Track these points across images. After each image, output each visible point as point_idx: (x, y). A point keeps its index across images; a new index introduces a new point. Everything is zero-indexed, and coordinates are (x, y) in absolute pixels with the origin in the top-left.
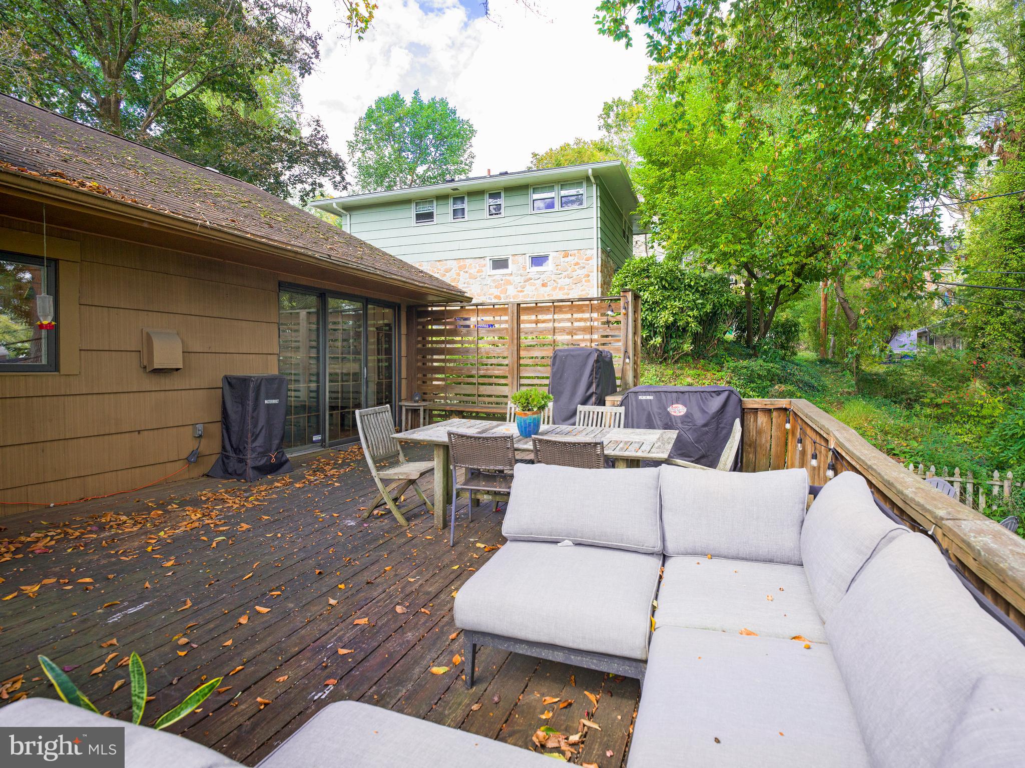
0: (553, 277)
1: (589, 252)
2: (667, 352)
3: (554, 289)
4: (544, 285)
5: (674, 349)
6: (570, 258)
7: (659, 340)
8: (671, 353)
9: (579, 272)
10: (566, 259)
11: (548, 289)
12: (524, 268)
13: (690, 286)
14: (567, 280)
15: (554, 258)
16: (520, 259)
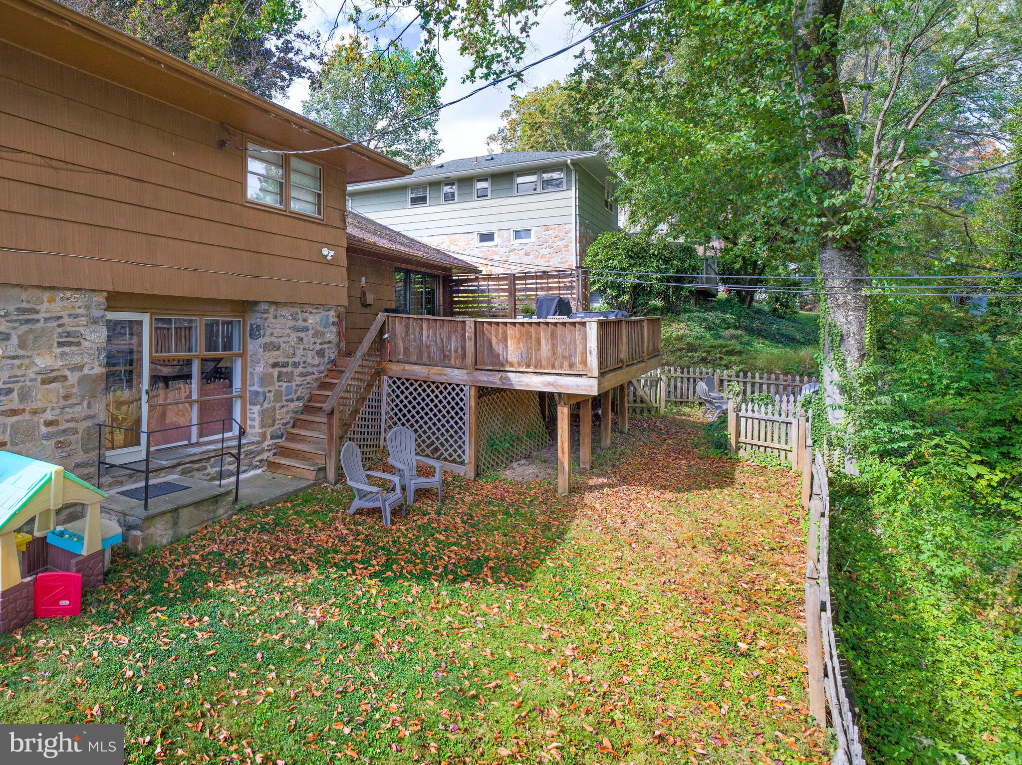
0: (535, 248)
1: (568, 226)
2: (636, 307)
3: (536, 257)
4: (526, 254)
5: (643, 305)
6: (550, 232)
7: (627, 297)
8: (640, 308)
9: (559, 243)
10: (547, 233)
11: (531, 257)
12: (509, 240)
13: (654, 254)
14: (548, 250)
15: (536, 232)
16: (505, 233)
